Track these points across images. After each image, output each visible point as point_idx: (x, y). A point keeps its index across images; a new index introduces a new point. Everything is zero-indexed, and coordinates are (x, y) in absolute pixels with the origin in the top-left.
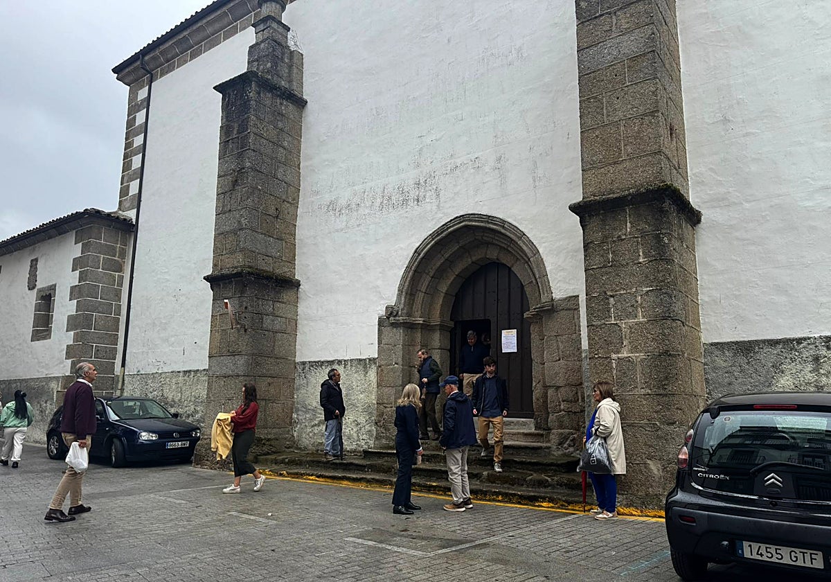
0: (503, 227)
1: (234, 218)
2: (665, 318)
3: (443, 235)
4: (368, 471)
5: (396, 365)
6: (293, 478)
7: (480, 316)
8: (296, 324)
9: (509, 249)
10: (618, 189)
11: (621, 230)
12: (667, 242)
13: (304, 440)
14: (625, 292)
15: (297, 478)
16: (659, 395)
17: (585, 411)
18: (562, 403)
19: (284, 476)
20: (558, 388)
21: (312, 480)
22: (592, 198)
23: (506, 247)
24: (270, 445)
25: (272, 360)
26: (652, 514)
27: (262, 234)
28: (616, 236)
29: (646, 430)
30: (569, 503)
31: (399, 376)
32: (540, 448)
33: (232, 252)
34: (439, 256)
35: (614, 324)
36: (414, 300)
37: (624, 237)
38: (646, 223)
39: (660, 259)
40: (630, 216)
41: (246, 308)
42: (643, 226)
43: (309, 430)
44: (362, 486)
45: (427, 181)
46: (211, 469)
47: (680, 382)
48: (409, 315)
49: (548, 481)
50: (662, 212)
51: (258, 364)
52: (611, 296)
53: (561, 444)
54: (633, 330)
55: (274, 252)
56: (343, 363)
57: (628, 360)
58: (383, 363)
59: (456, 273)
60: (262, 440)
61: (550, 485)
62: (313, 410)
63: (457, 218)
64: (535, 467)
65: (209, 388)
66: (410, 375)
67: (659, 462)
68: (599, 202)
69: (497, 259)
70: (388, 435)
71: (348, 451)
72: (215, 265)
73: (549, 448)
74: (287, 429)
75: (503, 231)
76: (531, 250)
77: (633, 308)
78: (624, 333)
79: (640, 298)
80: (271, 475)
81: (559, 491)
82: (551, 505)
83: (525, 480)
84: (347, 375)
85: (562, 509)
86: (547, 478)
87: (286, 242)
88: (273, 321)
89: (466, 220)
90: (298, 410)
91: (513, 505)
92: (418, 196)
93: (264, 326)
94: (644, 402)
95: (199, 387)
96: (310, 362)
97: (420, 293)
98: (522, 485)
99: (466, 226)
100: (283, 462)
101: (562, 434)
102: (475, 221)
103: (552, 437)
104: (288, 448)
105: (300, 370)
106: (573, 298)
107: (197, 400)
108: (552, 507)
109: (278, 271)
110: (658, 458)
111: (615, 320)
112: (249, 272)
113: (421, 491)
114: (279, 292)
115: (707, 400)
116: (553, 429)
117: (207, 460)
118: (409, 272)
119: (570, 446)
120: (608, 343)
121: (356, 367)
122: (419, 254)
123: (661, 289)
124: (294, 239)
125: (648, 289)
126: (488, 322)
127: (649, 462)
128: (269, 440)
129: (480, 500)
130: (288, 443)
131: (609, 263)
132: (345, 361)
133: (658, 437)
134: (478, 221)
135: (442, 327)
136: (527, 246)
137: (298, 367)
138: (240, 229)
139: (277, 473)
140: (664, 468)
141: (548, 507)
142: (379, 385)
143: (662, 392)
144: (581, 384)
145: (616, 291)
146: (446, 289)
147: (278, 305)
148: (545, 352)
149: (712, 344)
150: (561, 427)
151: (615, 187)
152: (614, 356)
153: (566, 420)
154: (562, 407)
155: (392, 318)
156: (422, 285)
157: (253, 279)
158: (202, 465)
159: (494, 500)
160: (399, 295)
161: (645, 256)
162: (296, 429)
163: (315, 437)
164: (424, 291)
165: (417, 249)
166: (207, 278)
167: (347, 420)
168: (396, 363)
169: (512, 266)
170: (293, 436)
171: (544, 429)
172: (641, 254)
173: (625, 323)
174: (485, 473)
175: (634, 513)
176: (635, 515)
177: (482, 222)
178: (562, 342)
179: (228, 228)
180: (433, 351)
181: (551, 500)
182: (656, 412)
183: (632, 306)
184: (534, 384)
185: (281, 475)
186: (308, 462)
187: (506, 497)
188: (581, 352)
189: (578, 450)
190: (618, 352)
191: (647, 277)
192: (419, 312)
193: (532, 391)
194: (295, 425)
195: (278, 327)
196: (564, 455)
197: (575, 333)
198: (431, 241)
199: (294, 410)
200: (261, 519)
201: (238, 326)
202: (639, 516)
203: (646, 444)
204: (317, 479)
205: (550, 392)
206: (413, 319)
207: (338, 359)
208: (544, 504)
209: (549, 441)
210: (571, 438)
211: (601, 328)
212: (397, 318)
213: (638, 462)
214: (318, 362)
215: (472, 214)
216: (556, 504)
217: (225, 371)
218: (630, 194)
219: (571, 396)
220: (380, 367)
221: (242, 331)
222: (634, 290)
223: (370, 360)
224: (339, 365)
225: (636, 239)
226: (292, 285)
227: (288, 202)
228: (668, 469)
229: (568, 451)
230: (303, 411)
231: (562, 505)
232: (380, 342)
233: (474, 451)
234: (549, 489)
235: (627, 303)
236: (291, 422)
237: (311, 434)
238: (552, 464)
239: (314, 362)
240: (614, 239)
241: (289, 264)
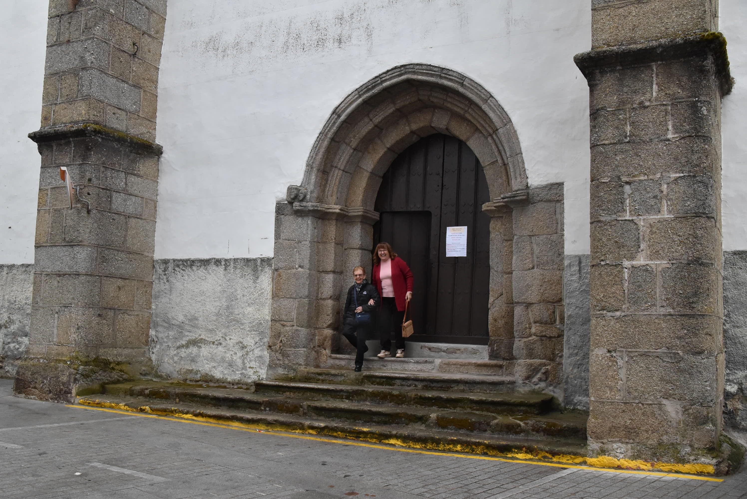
0: (462, 85)
1: (75, 52)
2: (697, 215)
3: (376, 90)
4: (265, 410)
5: (300, 269)
6: (159, 415)
7: (415, 206)
8: (156, 207)
9: (467, 115)
10: (643, 38)
11: (644, 94)
12: (705, 112)
13: (166, 365)
14: (646, 177)
15: (166, 416)
16: (684, 315)
17: (563, 335)
18: (533, 325)
19: (146, 413)
20: (528, 305)
21: (188, 419)
22: (605, 48)
23: (462, 112)
24: (121, 371)
25: (123, 255)
26: (668, 467)
27: (113, 77)
28: (637, 102)
29: (664, 361)
30: (554, 454)
31: (304, 284)
32: (501, 383)
33: (71, 101)
34: (366, 120)
35: (629, 220)
36: (327, 180)
37: (647, 104)
38: (680, 86)
39: (696, 136)
40: (657, 75)
41: (90, 180)
42: (674, 89)
43: (173, 352)
44: (261, 429)
45: (354, 16)
46: (41, 399)
47: (711, 300)
48: (320, 200)
49: (520, 425)
50: (702, 71)
51: (104, 260)
52: (627, 183)
53: (528, 378)
54: (654, 230)
55: (128, 104)
56: (223, 263)
57: (646, 269)
58: (281, 265)
59: (388, 146)
60: (110, 363)
61: (522, 431)
62: (179, 326)
63: (396, 68)
64: (499, 408)
65: (36, 291)
66: (318, 283)
67: (679, 402)
68: (617, 53)
69: (447, 129)
70: (287, 362)
71: (229, 383)
72: (45, 119)
73: (513, 383)
74: (142, 350)
75: (461, 90)
76: (500, 118)
77: (655, 200)
78: (641, 233)
79: (665, 186)
80: (127, 411)
81: (534, 438)
82: (529, 456)
83: (488, 424)
84: (228, 280)
85: (545, 462)
86: (518, 422)
87: (144, 91)
88: (125, 200)
89: (409, 72)
90: (156, 325)
91: (477, 457)
92: (340, 35)
93: (114, 207)
94: (664, 325)
95: (14, 288)
96: (174, 260)
97: (337, 171)
98: (485, 431)
99: (408, 81)
100: (141, 393)
101: (531, 365)
102: (422, 74)
103: (517, 369)
104: (145, 375)
105: (160, 271)
106: (556, 186)
107: (13, 306)
108: (530, 460)
109: (133, 132)
110: (677, 397)
111: (631, 215)
112: (95, 129)
113: (345, 438)
114: (134, 161)
115: (724, 324)
116: (519, 359)
117: (35, 388)
118: (323, 140)
119: (540, 380)
120: (620, 246)
121: (242, 268)
122: (339, 116)
123: (694, 176)
124: (156, 87)
125: (678, 175)
126: (427, 215)
127: (664, 402)
128: (119, 363)
129: (430, 450)
130: (143, 368)
131: (626, 137)
132: (226, 260)
133: (681, 371)
134: (427, 74)
135: (364, 219)
136: (494, 111)
137: (157, 266)
138: (83, 69)
139: (136, 408)
140: (685, 410)
141: (526, 460)
142: (275, 296)
143: (689, 312)
144: (560, 300)
145: (634, 176)
146: (372, 166)
147: (132, 179)
148: (514, 257)
149: (735, 253)
150: (530, 355)
151: (637, 36)
152: (626, 263)
153: (538, 348)
154: (533, 330)
155: (296, 204)
156: (339, 160)
157: (100, 140)
158: (27, 394)
159: (450, 451)
160: (308, 172)
161: (676, 129)
162: (155, 350)
163: (182, 363)
164: (342, 168)
165: (337, 108)
166: (34, 137)
167: (228, 342)
168: (300, 266)
169: (468, 139)
170: (150, 359)
171: (504, 359)
172: (670, 127)
173: (644, 219)
174: (433, 416)
175: (642, 467)
176: (643, 470)
177: (432, 75)
178: (538, 245)
179: (64, 67)
180: (351, 251)
181: (530, 450)
182: (679, 338)
183: (655, 197)
184: (491, 300)
185: (142, 411)
186: (177, 395)
187: (467, 446)
188: (563, 258)
189: (551, 385)
190: (632, 258)
191: (676, 159)
192: (334, 197)
193: (488, 309)
194: (153, 345)
195: (131, 210)
196: (533, 392)
197: (556, 233)
198: (357, 99)
199: (151, 325)
200: (140, 475)
201: (79, 205)
202: (649, 471)
203: (662, 379)
204: (194, 418)
205: (518, 311)
206: (326, 206)
207: (217, 257)
208: (520, 456)
209: (511, 374)
210: (543, 370)
211: (611, 226)
212: (304, 204)
213: (650, 402)
214: (186, 261)
215: (417, 64)
216: (537, 455)
217: (58, 267)
218: (660, 45)
219: (546, 316)
220: (276, 270)
221: (84, 213)
222: (658, 175)
223: (263, 260)
224: (217, 266)
225: (663, 108)
226: (152, 152)
227: (150, 36)
228: (691, 411)
229: (538, 386)
230: (165, 327)
231: (545, 457)
232: (277, 236)
233: (410, 386)
234: (521, 436)
235: (648, 193)
236: (147, 341)
237: (176, 358)
238: (521, 404)
239: (181, 260)
240: (635, 106)
241: (148, 122)
